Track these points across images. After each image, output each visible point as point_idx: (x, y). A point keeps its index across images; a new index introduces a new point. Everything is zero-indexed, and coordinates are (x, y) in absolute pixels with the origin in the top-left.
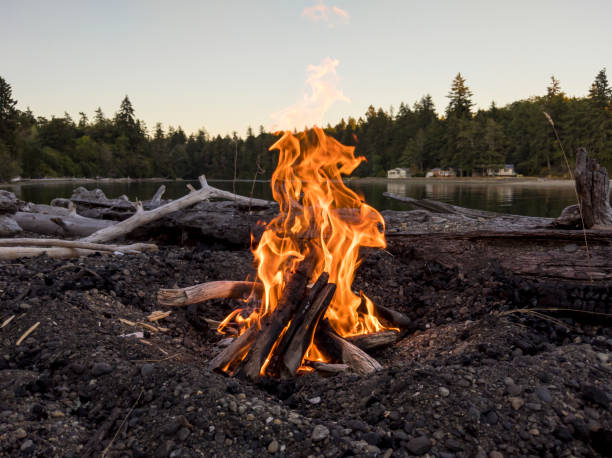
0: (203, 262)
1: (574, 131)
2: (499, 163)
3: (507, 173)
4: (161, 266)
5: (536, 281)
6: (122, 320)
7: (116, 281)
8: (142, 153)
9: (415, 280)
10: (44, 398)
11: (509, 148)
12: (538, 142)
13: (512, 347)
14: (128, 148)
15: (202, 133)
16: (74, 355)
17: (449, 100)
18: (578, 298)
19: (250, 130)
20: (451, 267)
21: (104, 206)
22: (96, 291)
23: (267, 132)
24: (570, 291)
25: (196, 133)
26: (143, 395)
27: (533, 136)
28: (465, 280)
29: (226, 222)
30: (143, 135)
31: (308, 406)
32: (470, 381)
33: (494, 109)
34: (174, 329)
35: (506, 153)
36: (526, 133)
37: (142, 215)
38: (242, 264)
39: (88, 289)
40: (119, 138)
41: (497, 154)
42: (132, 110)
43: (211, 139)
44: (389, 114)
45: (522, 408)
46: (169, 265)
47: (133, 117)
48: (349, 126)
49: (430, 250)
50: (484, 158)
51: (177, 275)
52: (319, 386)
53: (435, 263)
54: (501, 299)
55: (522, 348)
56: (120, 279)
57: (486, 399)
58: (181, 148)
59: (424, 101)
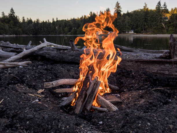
0: (51, 71)
1: (151, 20)
2: (129, 29)
3: (131, 33)
4: (38, 73)
5: (156, 75)
6: (30, 94)
7: (25, 80)
8: (18, 27)
9: (118, 75)
10: (12, 130)
11: (132, 25)
12: (141, 23)
13: (160, 102)
14: (14, 25)
15: (38, 20)
16: (19, 112)
17: (115, 10)
18: (171, 81)
19: (53, 19)
20: (129, 70)
21: (11, 48)
22: (19, 84)
23: (59, 20)
24: (168, 79)
25: (36, 20)
26: (47, 127)
27: (139, 21)
28: (135, 75)
29: (54, 54)
30: (18, 21)
31: (98, 125)
32: (156, 120)
33: (128, 13)
34: (46, 95)
35: (131, 26)
36: (137, 20)
37: (25, 52)
38: (64, 71)
39: (17, 84)
40: (10, 22)
41: (129, 27)
42: (14, 13)
43: (41, 22)
44: (97, 14)
45: (173, 128)
46: (41, 72)
47: (15, 15)
48: (84, 18)
49: (123, 65)
50: (125, 28)
51: (44, 76)
52: (100, 117)
53: (124, 69)
54: (148, 82)
55: (162, 102)
56: (26, 79)
57: (162, 126)
58: (31, 25)
59: (107, 10)
